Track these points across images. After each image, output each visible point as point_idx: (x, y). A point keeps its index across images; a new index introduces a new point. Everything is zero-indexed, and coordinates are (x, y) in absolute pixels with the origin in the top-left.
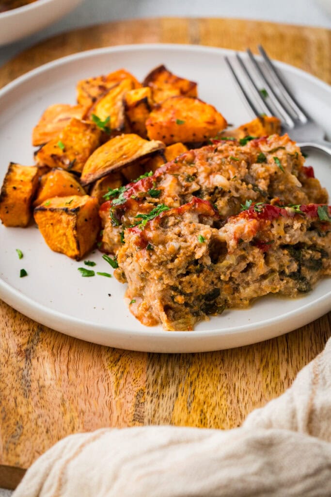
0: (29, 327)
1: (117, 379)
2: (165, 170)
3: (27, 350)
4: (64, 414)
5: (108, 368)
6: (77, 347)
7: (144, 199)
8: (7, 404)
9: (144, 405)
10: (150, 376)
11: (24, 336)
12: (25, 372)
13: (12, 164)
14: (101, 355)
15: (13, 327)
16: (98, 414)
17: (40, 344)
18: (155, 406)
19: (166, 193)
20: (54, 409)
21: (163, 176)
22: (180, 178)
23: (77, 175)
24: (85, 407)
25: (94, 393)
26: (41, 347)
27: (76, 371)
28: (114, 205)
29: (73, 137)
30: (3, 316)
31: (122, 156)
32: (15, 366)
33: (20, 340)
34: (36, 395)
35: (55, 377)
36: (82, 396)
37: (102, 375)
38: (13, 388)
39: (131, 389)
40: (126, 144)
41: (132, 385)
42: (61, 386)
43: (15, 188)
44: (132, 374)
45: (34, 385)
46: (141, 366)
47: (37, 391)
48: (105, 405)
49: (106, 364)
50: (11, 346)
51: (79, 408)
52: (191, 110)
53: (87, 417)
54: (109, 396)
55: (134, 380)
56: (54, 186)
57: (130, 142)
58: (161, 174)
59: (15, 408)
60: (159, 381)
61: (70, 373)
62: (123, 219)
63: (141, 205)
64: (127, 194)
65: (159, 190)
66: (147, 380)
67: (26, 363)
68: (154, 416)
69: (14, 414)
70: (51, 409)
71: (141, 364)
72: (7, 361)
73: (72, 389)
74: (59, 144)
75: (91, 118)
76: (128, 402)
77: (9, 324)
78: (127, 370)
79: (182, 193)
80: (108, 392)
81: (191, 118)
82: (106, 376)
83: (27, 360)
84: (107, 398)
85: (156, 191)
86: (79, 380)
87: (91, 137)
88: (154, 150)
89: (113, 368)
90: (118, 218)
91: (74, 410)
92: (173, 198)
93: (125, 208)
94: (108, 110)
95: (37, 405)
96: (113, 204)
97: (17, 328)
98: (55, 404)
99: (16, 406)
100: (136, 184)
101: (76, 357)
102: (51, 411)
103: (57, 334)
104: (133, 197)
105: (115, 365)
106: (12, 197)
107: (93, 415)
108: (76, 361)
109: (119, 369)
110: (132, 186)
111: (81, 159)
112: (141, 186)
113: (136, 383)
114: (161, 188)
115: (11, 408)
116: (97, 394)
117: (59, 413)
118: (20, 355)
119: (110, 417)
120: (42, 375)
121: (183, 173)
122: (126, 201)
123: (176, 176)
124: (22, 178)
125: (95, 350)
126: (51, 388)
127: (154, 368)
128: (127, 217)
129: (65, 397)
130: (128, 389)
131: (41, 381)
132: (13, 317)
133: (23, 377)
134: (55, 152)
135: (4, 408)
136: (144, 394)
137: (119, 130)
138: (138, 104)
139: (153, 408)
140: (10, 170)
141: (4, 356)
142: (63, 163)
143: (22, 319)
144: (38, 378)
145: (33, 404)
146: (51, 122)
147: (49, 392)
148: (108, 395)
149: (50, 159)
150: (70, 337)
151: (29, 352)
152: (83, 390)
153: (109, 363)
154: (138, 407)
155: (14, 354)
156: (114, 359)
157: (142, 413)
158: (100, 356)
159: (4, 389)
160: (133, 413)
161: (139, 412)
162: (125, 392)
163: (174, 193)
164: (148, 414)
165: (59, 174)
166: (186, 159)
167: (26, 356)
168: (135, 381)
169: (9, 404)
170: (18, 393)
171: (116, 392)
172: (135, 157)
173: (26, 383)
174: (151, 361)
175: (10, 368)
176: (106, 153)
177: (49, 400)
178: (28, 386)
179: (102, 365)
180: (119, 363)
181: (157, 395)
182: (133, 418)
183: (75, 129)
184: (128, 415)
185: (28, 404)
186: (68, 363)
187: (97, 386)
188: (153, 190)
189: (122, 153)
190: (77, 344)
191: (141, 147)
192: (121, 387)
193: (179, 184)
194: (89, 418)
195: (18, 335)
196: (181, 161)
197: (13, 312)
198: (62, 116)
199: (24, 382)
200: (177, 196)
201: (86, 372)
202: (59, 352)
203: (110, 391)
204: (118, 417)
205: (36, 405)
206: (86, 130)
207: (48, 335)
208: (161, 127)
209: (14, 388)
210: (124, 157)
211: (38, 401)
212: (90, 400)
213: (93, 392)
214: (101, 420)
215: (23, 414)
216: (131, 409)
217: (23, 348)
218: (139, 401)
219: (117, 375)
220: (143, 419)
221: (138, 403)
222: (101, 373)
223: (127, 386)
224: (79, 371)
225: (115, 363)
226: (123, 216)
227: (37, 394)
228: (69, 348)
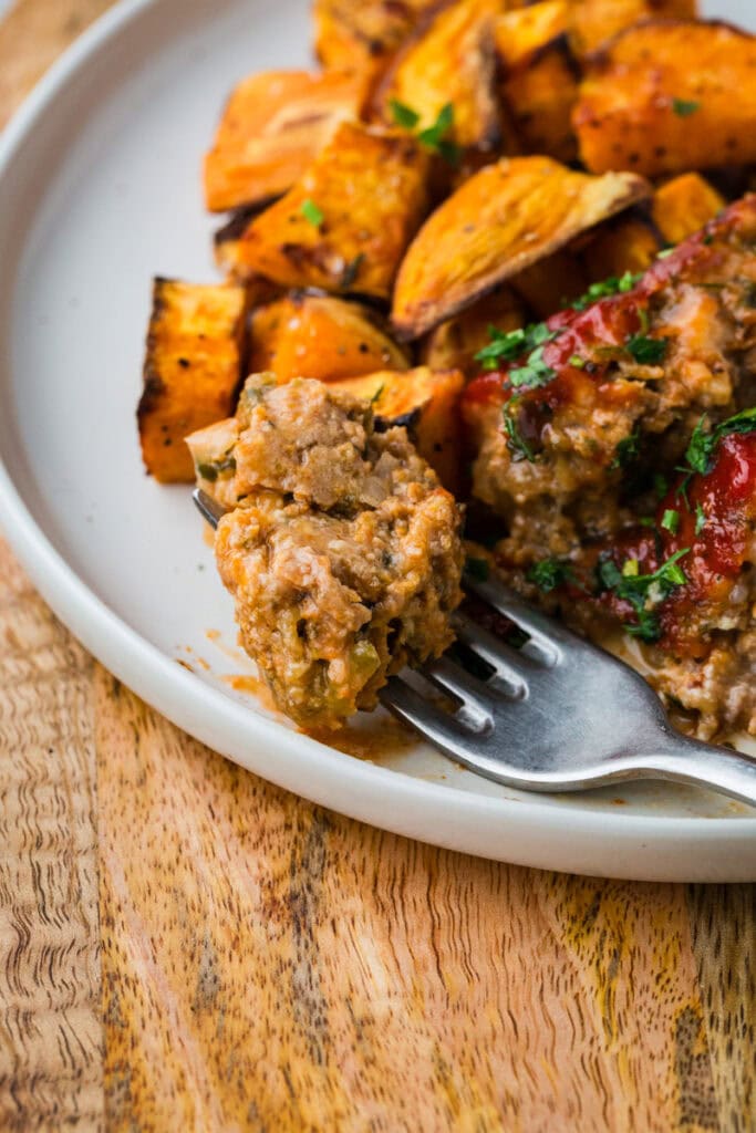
0: (287, 818)
1: (602, 980)
2: (675, 269)
3: (293, 897)
4: (453, 1112)
5: (566, 941)
6: (452, 875)
7: (613, 367)
8: (262, 1090)
9: (708, 1063)
10: (708, 960)
11: (275, 849)
12: (301, 975)
13: (160, 282)
14: (536, 896)
15: (235, 820)
16: (562, 1107)
17: (330, 872)
18: (745, 1063)
19: (683, 350)
20: (416, 1098)
21: (669, 291)
22: (727, 297)
23: (377, 308)
24: (515, 1084)
25: (538, 1034)
26: (338, 884)
27: (466, 960)
28: (514, 391)
29: (349, 183)
30: (196, 786)
31: (522, 234)
32: (265, 954)
33: (265, 864)
34: (351, 1052)
35: (399, 984)
36: (500, 1044)
37: (550, 969)
38: (270, 1032)
39: (655, 1009)
40: (525, 195)
41: (655, 997)
42: (424, 1017)
43: (184, 364)
44: (649, 958)
45: (338, 1018)
46: (671, 929)
47: (350, 1037)
48: (581, 1072)
49: (557, 930)
50: (238, 885)
51: (498, 1090)
52: (711, 63)
53: (528, 1118)
54: (588, 1039)
55: (659, 977)
56: (308, 351)
57: (536, 185)
58: (662, 284)
59: (289, 1102)
60: (742, 975)
61: (446, 969)
62: (547, 434)
63: (603, 388)
64: (557, 352)
65: (661, 339)
66: (700, 976)
67: (298, 943)
68: (747, 1101)
69: (289, 1125)
70: (408, 1099)
71: (670, 918)
72: (237, 938)
73: (463, 1022)
74: (305, 207)
75: (389, 114)
76: (652, 1057)
77: (220, 812)
78: (630, 942)
79: (736, 345)
80: (582, 1024)
81: (718, 90)
82: (564, 971)
83: (299, 930)
84: (583, 1047)
85: (651, 342)
86: (479, 991)
87: (403, 180)
88: (618, 208)
89: (583, 942)
90: (530, 433)
91: (484, 1097)
92: (710, 365)
93: (553, 400)
94: (439, 83)
95: (358, 1085)
96: (512, 386)
97: (248, 824)
98: (417, 1080)
99: (292, 1095)
100: (584, 319)
101: (456, 911)
102: (409, 1107)
103: (378, 841)
104: (576, 362)
105: (588, 931)
106: (179, 393)
107: (547, 1110)
108: (457, 921)
109: (601, 942)
110: (569, 324)
111: (379, 252)
112: (601, 326)
113: (668, 988)
114: (668, 332)
115: (276, 1104)
116: (546, 1033)
117: (437, 1111)
118: (274, 916)
119: (604, 1113)
120: (357, 982)
121: (736, 279)
122: (554, 376)
123: (714, 290)
124: (202, 326)
125: (512, 880)
126: (395, 1024)
127: (714, 931)
128: (559, 429)
129: (446, 1053)
130: (645, 1010)
131: (358, 1001)
132: (229, 787)
133: (297, 992)
134: (294, 234)
135: (254, 1103)
136: (699, 1025)
137: (485, 146)
138: (538, 57)
139: (739, 1073)
140: (160, 304)
141: (223, 923)
142: (323, 270)
143: (259, 792)
144: (345, 991)
145: (344, 1083)
146: (256, 133)
147: (391, 1038)
148: (584, 1036)
149: (281, 260)
150: (424, 845)
151: (298, 903)
152: (498, 1024)
153: (568, 925)
154: (690, 1073)
155: (253, 914)
156: (579, 909)
157: (706, 1092)
158: (531, 902)
159: (244, 1037)
160: (678, 1094)
161: (696, 1090)
162: (638, 1024)
163: (710, 348)
164: (728, 1096)
165: (319, 314)
166: (737, 227)
167: (295, 918)
168: (662, 981)
169: (269, 1091)
170: (290, 1048)
171: (606, 1023)
172: (563, 233)
173: (311, 1013)
174: (700, 909)
175: (250, 965)
176: (469, 230)
177: (395, 1065)
178: (318, 1023)
179: (544, 933)
180: (600, 922)
181: (745, 1027)
182: (680, 1114)
183: (352, 156)
184: (661, 1103)
185: (330, 1084)
186: (433, 934)
187: (544, 1008)
188: (642, 341)
189: (518, 225)
190: (450, 865)
191: (575, 200)
192: (620, 1004)
193: (724, 315)
194: (538, 1121)
195: (256, 846)
196: (724, 238)
197: (226, 768)
198: (291, 112)
199: (303, 1010)
200: (720, 355)
201: (496, 958)
202: (397, 897)
203: (586, 1020)
204: (631, 1111)
205: (357, 1088)
206: (384, 159)
207: (350, 839)
208: (626, 127)
209: (274, 1031)
210: (530, 237)
211: (362, 1074)
212: (529, 1059)
213: (532, 1028)
214: (577, 1126)
215: (320, 1123)
216: (667, 1081)
217: (281, 892)
218: (687, 1051)
219: (598, 964)
220: (715, 1115)
221: (686, 1059)
222: (547, 959)
223: (639, 1001)
224: (475, 959)
225: (584, 923)
226: (548, 427)
227: (354, 1048)
228: (426, 880)
